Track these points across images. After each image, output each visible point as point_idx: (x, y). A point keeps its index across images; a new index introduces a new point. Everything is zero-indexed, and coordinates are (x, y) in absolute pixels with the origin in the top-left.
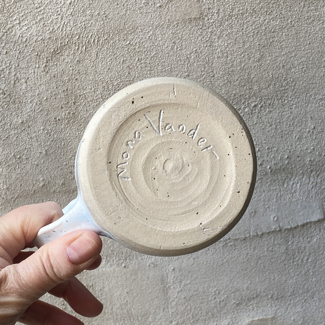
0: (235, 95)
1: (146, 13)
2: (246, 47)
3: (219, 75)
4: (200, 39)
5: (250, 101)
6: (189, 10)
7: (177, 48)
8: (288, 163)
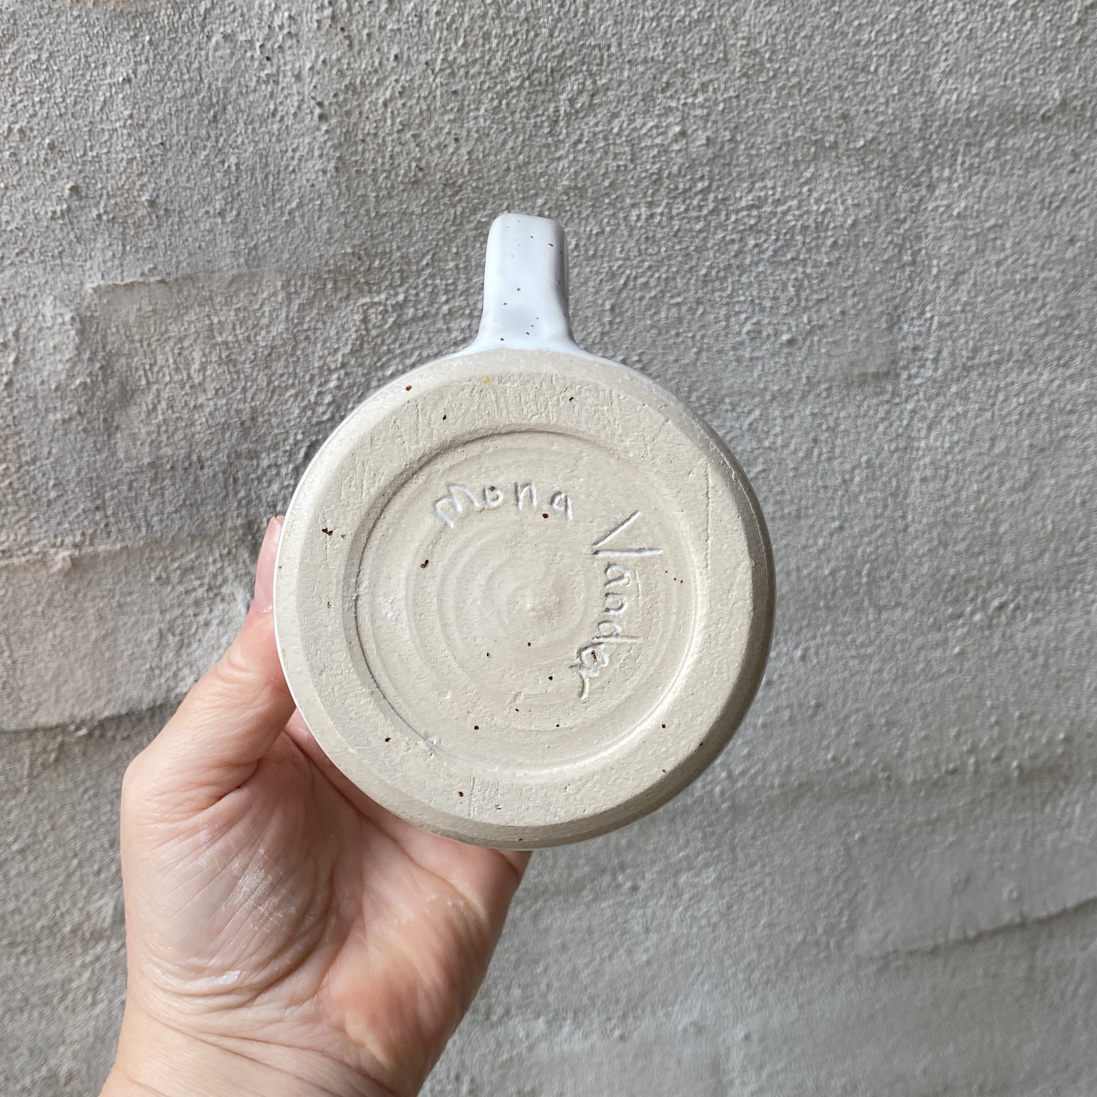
0: (954, 578)
1: (751, 359)
2: (997, 451)
3: (920, 527)
4: (881, 428)
5: (989, 594)
6: (865, 352)
7: (820, 455)
8: (1064, 754)
